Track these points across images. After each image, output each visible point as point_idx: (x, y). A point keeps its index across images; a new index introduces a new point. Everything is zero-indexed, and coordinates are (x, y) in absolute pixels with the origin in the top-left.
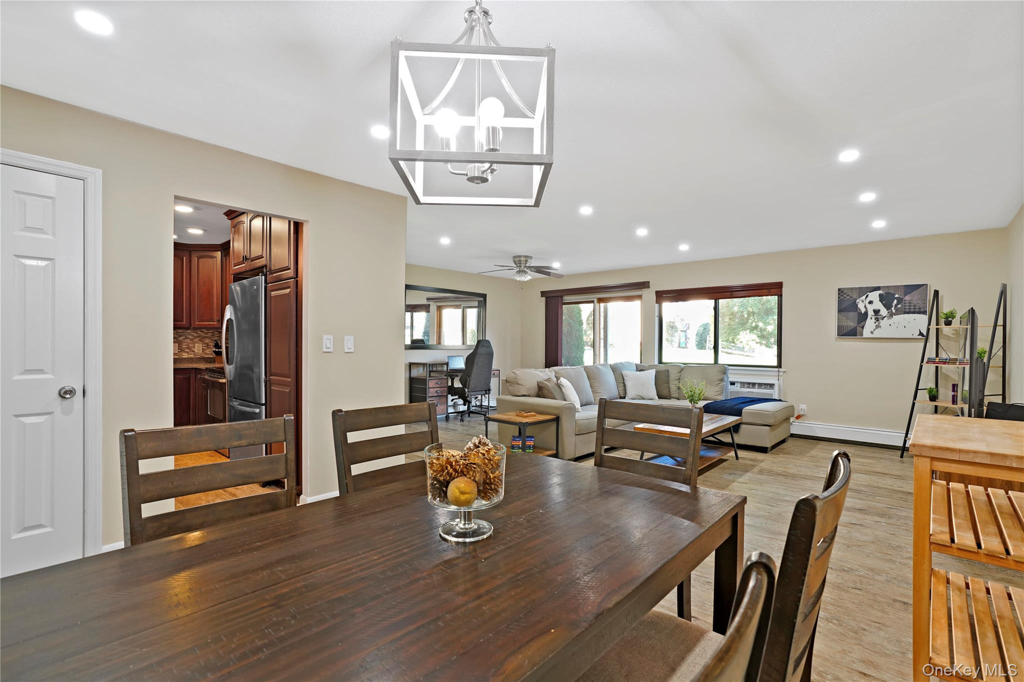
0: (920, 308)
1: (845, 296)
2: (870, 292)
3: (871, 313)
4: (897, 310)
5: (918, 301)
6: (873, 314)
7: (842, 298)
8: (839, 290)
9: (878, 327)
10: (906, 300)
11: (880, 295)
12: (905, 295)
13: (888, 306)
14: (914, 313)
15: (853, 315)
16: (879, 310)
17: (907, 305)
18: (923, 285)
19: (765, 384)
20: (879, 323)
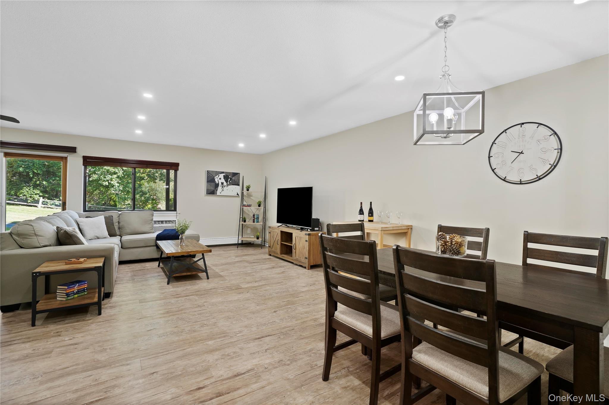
0: (237, 183)
1: (210, 174)
2: (220, 174)
3: (220, 184)
4: (230, 183)
5: (237, 180)
7: (208, 175)
8: (207, 171)
9: (223, 190)
10: (233, 179)
11: (224, 176)
12: (233, 177)
13: (227, 181)
14: (235, 185)
15: (213, 184)
16: (223, 183)
17: (233, 181)
18: (239, 173)
19: (169, 221)
20: (223, 189)
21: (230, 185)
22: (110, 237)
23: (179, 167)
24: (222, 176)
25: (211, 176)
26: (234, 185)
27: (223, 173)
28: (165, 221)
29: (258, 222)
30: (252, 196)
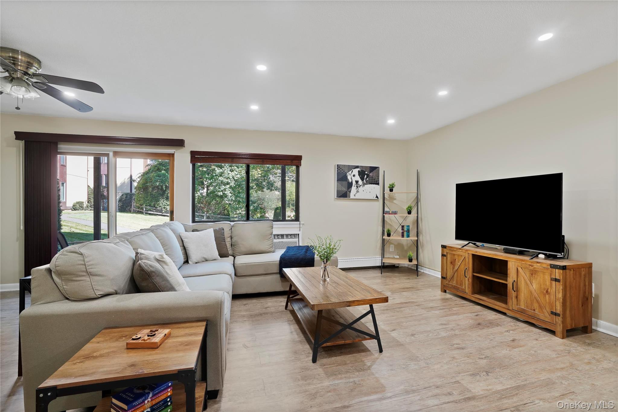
0: (376, 181)
1: (341, 170)
2: (354, 169)
3: (354, 183)
4: (366, 182)
5: (376, 177)
6: (355, 183)
7: (339, 171)
8: (338, 165)
9: (358, 192)
10: (370, 176)
11: (359, 171)
12: (370, 172)
13: (362, 179)
14: (374, 184)
15: (345, 183)
16: (358, 181)
17: (371, 178)
18: (378, 167)
19: (291, 235)
20: (358, 189)
21: (366, 184)
22: (221, 257)
23: (302, 161)
24: (356, 171)
25: (342, 172)
26: (372, 184)
27: (357, 167)
28: (286, 235)
29: (408, 236)
30: (395, 199)
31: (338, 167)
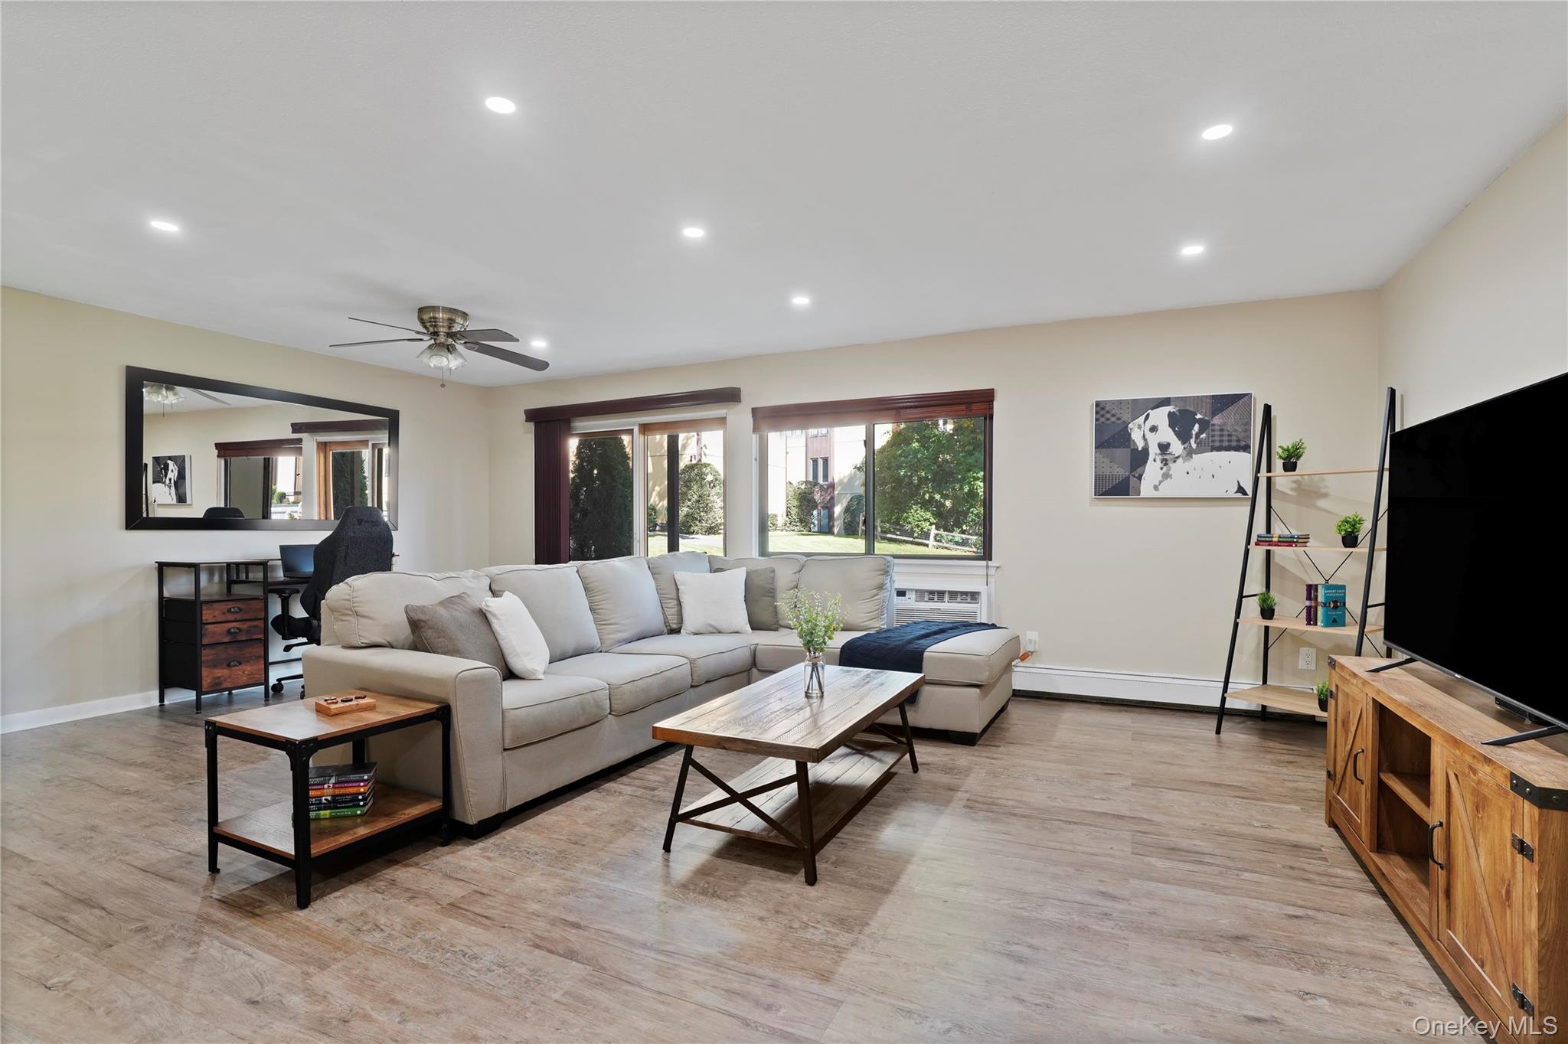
0: (1238, 441)
1: (1108, 416)
2: (1152, 410)
3: (1154, 450)
4: (1198, 444)
5: (1236, 427)
6: (1158, 451)
7: (1102, 420)
8: (1098, 404)
9: (1166, 476)
10: (1214, 425)
11: (1170, 415)
12: (1214, 414)
13: (1184, 437)
15: (1122, 454)
16: (1169, 445)
17: (1217, 433)
18: (1245, 395)
19: (963, 593)
20: (1169, 469)
21: (1199, 451)
23: (994, 402)
24: (1160, 416)
25: (1102, 422)
26: (1219, 449)
27: (1165, 402)
28: (949, 592)
29: (1334, 622)
30: (1325, 495)
31: (1098, 409)
